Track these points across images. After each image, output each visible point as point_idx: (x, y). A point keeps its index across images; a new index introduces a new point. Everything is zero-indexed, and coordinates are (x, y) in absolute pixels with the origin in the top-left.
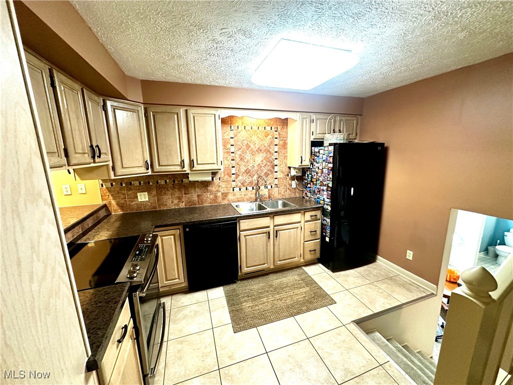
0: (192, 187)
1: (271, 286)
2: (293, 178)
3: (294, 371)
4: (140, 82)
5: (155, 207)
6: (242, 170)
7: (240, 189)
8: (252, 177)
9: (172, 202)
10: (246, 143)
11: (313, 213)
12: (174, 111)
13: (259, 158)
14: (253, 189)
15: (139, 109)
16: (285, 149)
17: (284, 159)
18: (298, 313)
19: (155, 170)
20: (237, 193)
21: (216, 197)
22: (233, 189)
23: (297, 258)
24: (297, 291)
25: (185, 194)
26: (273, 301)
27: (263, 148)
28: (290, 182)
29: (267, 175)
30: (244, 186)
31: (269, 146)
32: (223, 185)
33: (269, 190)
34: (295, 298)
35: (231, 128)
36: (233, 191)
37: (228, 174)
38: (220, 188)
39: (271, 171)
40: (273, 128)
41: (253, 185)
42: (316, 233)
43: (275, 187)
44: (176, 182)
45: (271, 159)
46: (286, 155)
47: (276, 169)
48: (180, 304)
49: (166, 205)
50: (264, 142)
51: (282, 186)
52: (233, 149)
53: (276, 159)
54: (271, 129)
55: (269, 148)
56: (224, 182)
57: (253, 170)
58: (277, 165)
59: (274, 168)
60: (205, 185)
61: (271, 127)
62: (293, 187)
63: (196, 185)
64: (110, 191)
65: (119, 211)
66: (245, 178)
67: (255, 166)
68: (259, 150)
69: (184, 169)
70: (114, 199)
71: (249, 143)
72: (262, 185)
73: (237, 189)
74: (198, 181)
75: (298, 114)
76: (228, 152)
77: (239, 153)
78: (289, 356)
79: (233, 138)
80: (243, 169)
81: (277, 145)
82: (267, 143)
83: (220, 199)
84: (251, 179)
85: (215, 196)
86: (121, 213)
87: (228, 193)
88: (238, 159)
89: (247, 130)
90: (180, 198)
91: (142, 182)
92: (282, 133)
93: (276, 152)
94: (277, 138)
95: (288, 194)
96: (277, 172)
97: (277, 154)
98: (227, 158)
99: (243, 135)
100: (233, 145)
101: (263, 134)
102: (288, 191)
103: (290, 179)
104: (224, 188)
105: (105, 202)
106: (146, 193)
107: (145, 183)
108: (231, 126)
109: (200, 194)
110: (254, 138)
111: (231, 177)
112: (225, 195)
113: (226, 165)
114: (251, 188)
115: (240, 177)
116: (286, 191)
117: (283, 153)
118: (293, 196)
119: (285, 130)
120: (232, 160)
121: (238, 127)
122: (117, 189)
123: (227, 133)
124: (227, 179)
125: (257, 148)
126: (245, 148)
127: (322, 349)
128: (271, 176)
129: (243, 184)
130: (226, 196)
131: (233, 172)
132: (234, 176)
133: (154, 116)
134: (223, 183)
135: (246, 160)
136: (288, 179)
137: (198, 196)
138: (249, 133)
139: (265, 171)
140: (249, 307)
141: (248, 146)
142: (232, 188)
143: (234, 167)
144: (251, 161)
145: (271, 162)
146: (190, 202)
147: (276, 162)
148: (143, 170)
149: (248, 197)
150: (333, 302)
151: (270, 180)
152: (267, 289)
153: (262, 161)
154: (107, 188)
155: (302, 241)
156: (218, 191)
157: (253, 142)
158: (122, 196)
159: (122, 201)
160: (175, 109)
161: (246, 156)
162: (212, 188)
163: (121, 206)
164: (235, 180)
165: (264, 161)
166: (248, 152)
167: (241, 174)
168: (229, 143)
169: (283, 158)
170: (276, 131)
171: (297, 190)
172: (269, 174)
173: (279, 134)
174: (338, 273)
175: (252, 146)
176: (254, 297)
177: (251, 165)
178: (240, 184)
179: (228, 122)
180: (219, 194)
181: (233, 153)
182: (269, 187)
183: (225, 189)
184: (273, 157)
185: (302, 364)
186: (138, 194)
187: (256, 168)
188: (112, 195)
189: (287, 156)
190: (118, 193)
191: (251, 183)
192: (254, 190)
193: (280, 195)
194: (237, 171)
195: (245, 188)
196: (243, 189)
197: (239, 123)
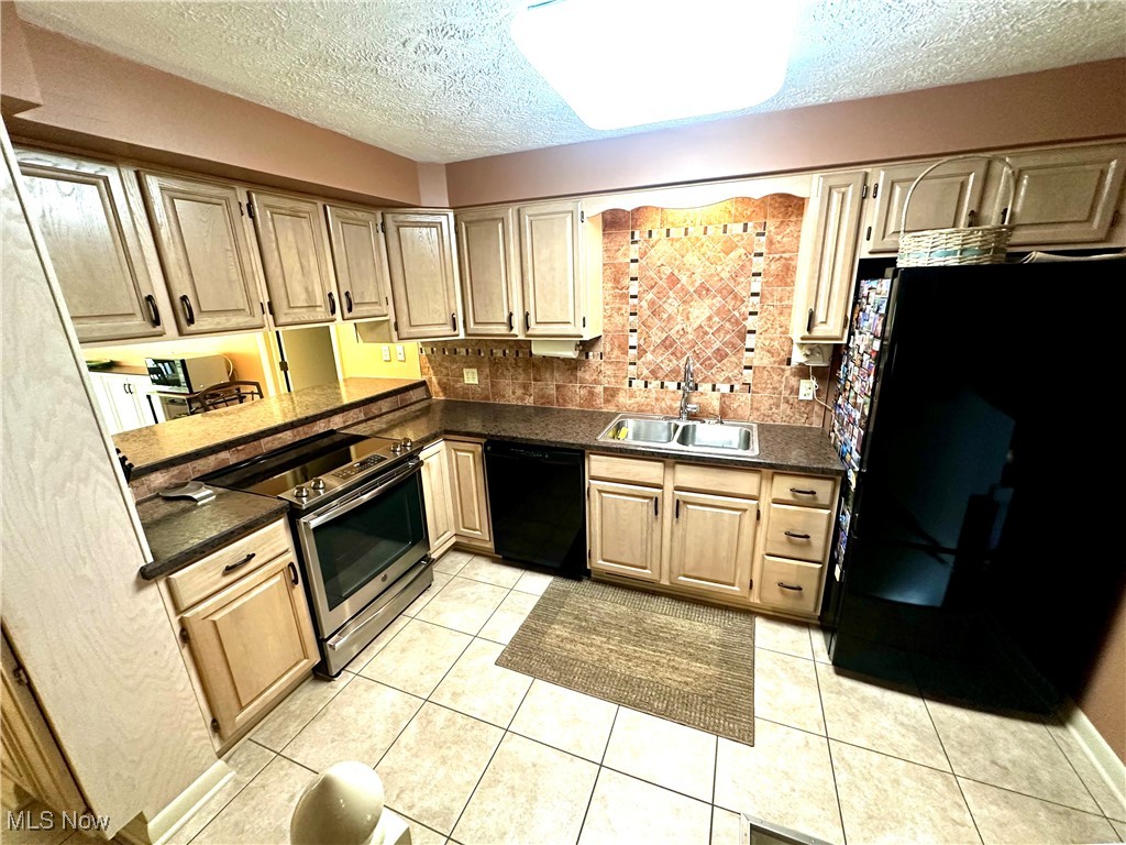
0: (546, 368)
1: (640, 621)
2: (803, 372)
3: (514, 794)
4: (444, 168)
5: (487, 398)
6: (653, 338)
7: (646, 383)
8: (678, 359)
9: (514, 393)
10: (668, 272)
11: (805, 484)
12: (497, 216)
13: (701, 312)
14: (679, 388)
15: (443, 219)
16: (786, 284)
17: (781, 313)
18: (635, 706)
19: (469, 332)
20: (637, 393)
21: (591, 393)
22: (630, 382)
23: (736, 588)
24: (683, 662)
25: (535, 380)
26: (611, 650)
27: (714, 284)
28: (793, 381)
29: (721, 355)
30: (657, 378)
31: (735, 277)
32: (608, 370)
33: (723, 395)
34: (661, 673)
35: (632, 238)
36: (630, 385)
37: (619, 346)
38: (601, 377)
39: (734, 346)
40: (750, 225)
41: (680, 379)
42: (809, 544)
43: (742, 390)
44: (521, 355)
45: (736, 313)
46: (786, 302)
47: (751, 341)
48: (471, 574)
49: (504, 396)
50: (719, 268)
51: (764, 389)
52: (634, 288)
53: (751, 313)
54: (745, 230)
55: (732, 284)
56: (610, 363)
57: (683, 340)
58: (754, 332)
59: (743, 340)
60: (572, 366)
61: (746, 225)
62: (801, 397)
63: (555, 365)
64: (430, 361)
65: (441, 394)
66: (660, 359)
67: (689, 330)
68: (703, 290)
69: (512, 332)
70: (435, 374)
71: (676, 273)
72: (703, 381)
73: (638, 384)
74: (558, 358)
75: (816, 176)
76: (623, 296)
77: (650, 296)
78: (534, 765)
79: (636, 261)
80: (657, 337)
81: (759, 274)
82: (728, 269)
83: (600, 401)
84: (675, 362)
85: (589, 392)
86: (443, 398)
87: (618, 389)
88: (645, 312)
89: (672, 240)
90: (525, 387)
91: (470, 350)
92: (779, 238)
93: (754, 294)
94: (761, 255)
95: (782, 416)
96: (752, 350)
97: (757, 299)
98: (620, 309)
99: (662, 251)
100: (636, 279)
101: (719, 247)
102: (783, 406)
103: (794, 374)
104: (609, 376)
105: (424, 378)
106: (475, 370)
107: (474, 353)
108: (633, 233)
109: (561, 383)
110: (691, 259)
111: (626, 353)
112: (611, 393)
113: (617, 326)
114: (675, 384)
115: (649, 357)
116: (778, 406)
117: (777, 295)
118: (800, 422)
119: (792, 228)
120: (631, 314)
121: (650, 232)
122: (439, 359)
123: (623, 249)
124: (618, 357)
125: (697, 284)
126: (665, 285)
127: (606, 807)
128: (734, 359)
129: (653, 372)
130: (613, 396)
131: (631, 344)
132: (634, 352)
133: (466, 228)
134: (609, 366)
135: (665, 316)
136: (788, 373)
137: (558, 387)
138: (677, 245)
139: (715, 347)
140: (558, 636)
141: (673, 280)
142: (627, 380)
143: (635, 331)
144: (679, 318)
145: (737, 323)
146: (543, 397)
147: (751, 323)
148: (448, 330)
149: (663, 405)
150: (747, 737)
151: (728, 368)
152: (623, 623)
153: (710, 318)
154: (427, 355)
155: (760, 551)
156: (596, 382)
157: (688, 270)
158: (445, 371)
159: (444, 380)
160: (498, 212)
161: (666, 306)
162: (586, 375)
163: (444, 387)
164: (637, 361)
165: (716, 319)
166: (671, 293)
167: (652, 348)
168: (627, 273)
169: (776, 312)
170: (758, 234)
171: (817, 408)
172: (727, 355)
173: (771, 242)
174: (847, 683)
175: (684, 279)
176: (584, 624)
177: (679, 327)
178: (646, 372)
179: (627, 222)
180: (599, 389)
181: (635, 297)
182: (725, 388)
183: (613, 380)
184: (743, 309)
185: (539, 797)
186: (465, 370)
187: (690, 337)
188: (433, 368)
189: (790, 307)
190: (440, 365)
191: (675, 371)
192: (681, 392)
193: (756, 414)
194: (642, 342)
195: (659, 382)
196: (654, 384)
197: (653, 223)
